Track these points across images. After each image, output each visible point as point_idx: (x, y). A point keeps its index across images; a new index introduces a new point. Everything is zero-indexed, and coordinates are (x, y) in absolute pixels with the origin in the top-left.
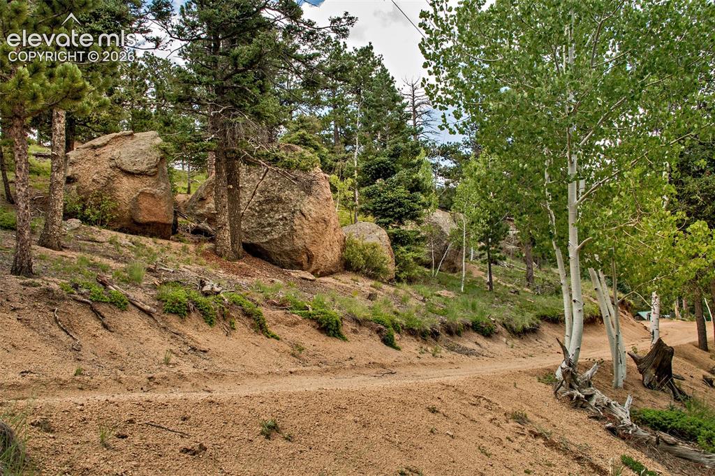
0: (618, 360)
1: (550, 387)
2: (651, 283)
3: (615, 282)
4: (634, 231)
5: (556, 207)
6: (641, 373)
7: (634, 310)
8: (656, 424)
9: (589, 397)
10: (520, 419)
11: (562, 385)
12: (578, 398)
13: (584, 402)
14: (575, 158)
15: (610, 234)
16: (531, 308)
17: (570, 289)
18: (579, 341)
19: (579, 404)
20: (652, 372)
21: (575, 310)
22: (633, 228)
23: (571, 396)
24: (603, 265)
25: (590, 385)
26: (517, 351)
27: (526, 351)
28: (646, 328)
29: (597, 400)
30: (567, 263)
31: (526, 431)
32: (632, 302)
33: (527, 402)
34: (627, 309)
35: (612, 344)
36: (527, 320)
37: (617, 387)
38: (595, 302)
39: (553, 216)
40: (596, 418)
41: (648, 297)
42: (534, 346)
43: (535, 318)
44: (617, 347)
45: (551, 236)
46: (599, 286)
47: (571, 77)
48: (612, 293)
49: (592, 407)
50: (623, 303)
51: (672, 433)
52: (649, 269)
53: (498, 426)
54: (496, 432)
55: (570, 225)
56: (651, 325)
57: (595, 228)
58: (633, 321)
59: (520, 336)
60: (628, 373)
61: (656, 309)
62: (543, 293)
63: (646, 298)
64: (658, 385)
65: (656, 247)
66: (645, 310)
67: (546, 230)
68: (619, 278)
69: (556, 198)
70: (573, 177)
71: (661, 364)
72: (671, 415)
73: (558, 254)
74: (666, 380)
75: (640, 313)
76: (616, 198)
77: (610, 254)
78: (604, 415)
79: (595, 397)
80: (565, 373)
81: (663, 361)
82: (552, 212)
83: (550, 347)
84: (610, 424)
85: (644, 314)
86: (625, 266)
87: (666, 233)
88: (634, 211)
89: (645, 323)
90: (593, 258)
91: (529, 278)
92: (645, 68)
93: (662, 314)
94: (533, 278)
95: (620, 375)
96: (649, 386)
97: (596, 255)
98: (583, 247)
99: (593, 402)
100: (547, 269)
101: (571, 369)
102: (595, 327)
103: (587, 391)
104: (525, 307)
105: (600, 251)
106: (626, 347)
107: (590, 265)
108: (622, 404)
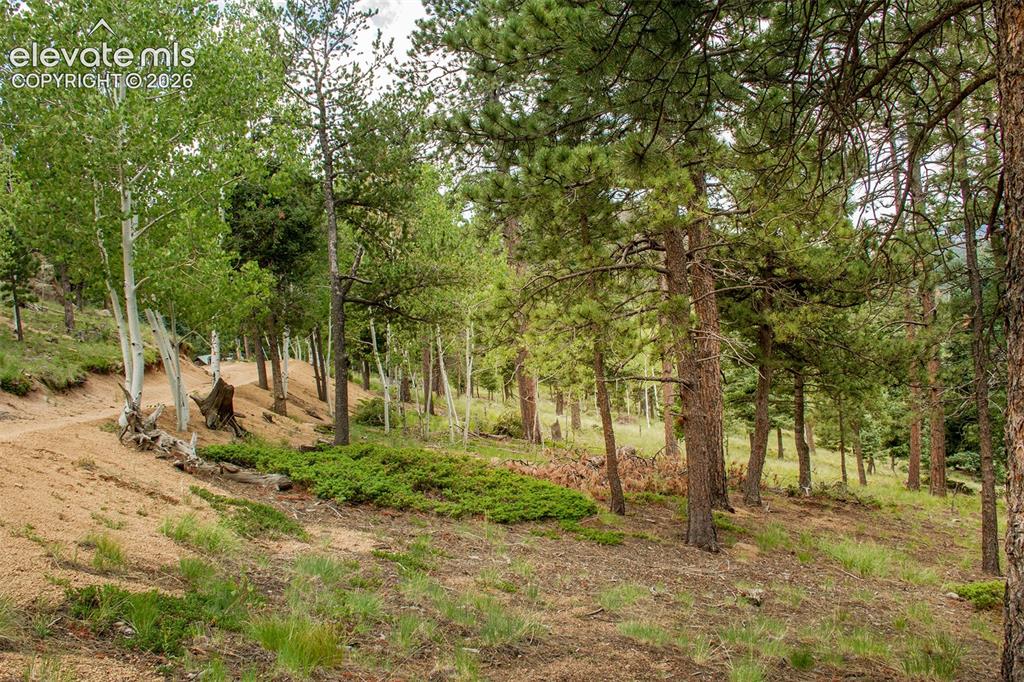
0: (181, 404)
1: (114, 435)
2: (210, 322)
3: (174, 322)
4: (191, 271)
5: (110, 245)
6: (204, 414)
7: (193, 353)
8: (220, 458)
9: (155, 439)
10: (88, 466)
11: (127, 430)
12: (144, 440)
13: (151, 444)
14: (128, 193)
15: (168, 274)
16: (75, 358)
17: (128, 333)
18: (140, 386)
19: (145, 446)
20: (214, 413)
21: (135, 354)
22: (190, 267)
23: (137, 441)
24: (160, 306)
25: (155, 427)
26: (62, 410)
27: (73, 409)
28: (207, 373)
29: (164, 440)
30: (123, 304)
31: (96, 476)
32: (190, 345)
33: (91, 451)
34: (185, 353)
35: (173, 387)
36: (71, 373)
37: (181, 430)
38: (150, 347)
39: (106, 255)
40: (164, 458)
41: (208, 337)
42: (83, 402)
43: (80, 369)
44: (179, 390)
45: (105, 276)
46: (157, 328)
47: (125, 113)
48: (171, 337)
49: (159, 448)
50: (181, 345)
51: (234, 463)
52: (207, 308)
53: (67, 474)
54: (66, 480)
55: (126, 265)
56: (211, 369)
57: (153, 268)
58: (192, 365)
59: (64, 392)
60: (191, 417)
61: (215, 348)
62: (87, 340)
63: (205, 337)
64: (221, 424)
65: (212, 287)
66: (205, 354)
67: (99, 270)
68: (178, 319)
69: (108, 235)
70: (127, 214)
71: (222, 404)
72: (233, 448)
73: (113, 296)
74: (228, 418)
75: (200, 357)
76: (174, 238)
77: (168, 294)
78: (171, 453)
79: (161, 438)
80: (130, 418)
81: (225, 399)
82: (104, 250)
83: (101, 401)
84: (178, 462)
85: (204, 358)
86: (183, 306)
87: (221, 272)
88: (190, 251)
89: (206, 368)
90: (149, 297)
91: (69, 323)
92: (199, 107)
93: (223, 358)
94: (74, 322)
95: (183, 417)
96: (213, 427)
97: (153, 295)
98: (140, 288)
99: (159, 443)
100: (90, 311)
101: (135, 413)
102: (152, 376)
103: (153, 433)
104: (68, 357)
105: (157, 291)
106: (188, 391)
107: (147, 305)
108: (188, 441)
